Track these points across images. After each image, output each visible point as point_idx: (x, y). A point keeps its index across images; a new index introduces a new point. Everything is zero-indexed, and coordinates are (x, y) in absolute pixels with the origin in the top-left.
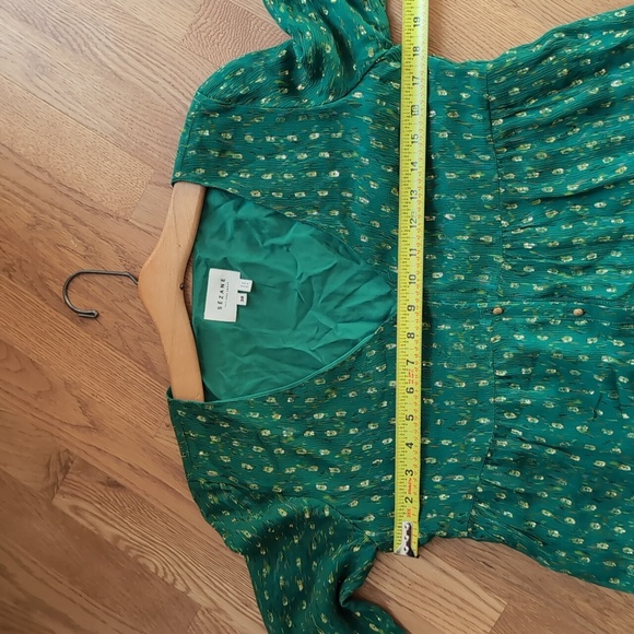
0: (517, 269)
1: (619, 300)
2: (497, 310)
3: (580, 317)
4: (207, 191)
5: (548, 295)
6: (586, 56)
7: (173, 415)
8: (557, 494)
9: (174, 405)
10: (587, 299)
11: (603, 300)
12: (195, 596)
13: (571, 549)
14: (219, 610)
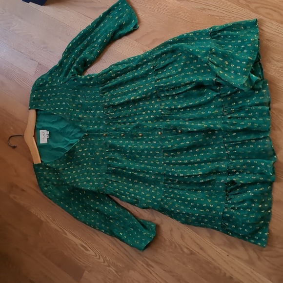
0: (109, 124)
1: (130, 131)
2: (105, 135)
3: (123, 136)
4: (37, 111)
5: (115, 130)
6: (119, 71)
7: (34, 168)
8: (123, 181)
9: (34, 166)
10: (124, 131)
11: (127, 131)
12: (42, 219)
13: (126, 195)
14: (48, 222)
